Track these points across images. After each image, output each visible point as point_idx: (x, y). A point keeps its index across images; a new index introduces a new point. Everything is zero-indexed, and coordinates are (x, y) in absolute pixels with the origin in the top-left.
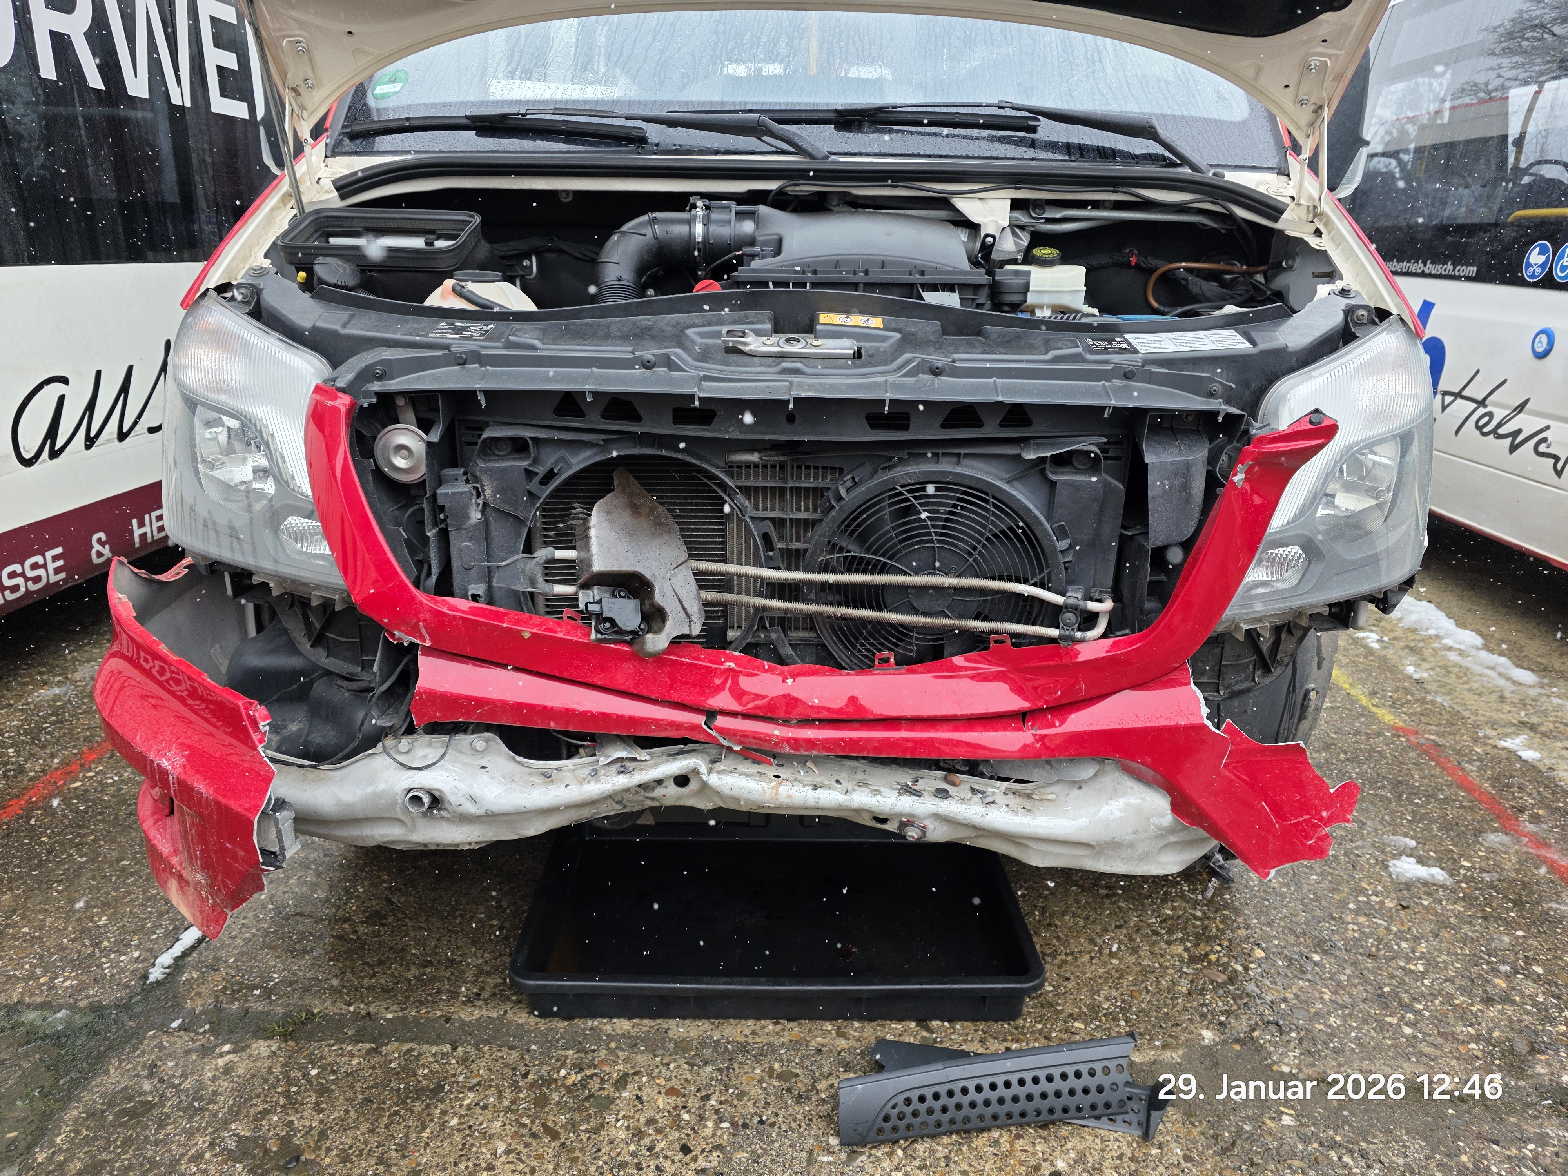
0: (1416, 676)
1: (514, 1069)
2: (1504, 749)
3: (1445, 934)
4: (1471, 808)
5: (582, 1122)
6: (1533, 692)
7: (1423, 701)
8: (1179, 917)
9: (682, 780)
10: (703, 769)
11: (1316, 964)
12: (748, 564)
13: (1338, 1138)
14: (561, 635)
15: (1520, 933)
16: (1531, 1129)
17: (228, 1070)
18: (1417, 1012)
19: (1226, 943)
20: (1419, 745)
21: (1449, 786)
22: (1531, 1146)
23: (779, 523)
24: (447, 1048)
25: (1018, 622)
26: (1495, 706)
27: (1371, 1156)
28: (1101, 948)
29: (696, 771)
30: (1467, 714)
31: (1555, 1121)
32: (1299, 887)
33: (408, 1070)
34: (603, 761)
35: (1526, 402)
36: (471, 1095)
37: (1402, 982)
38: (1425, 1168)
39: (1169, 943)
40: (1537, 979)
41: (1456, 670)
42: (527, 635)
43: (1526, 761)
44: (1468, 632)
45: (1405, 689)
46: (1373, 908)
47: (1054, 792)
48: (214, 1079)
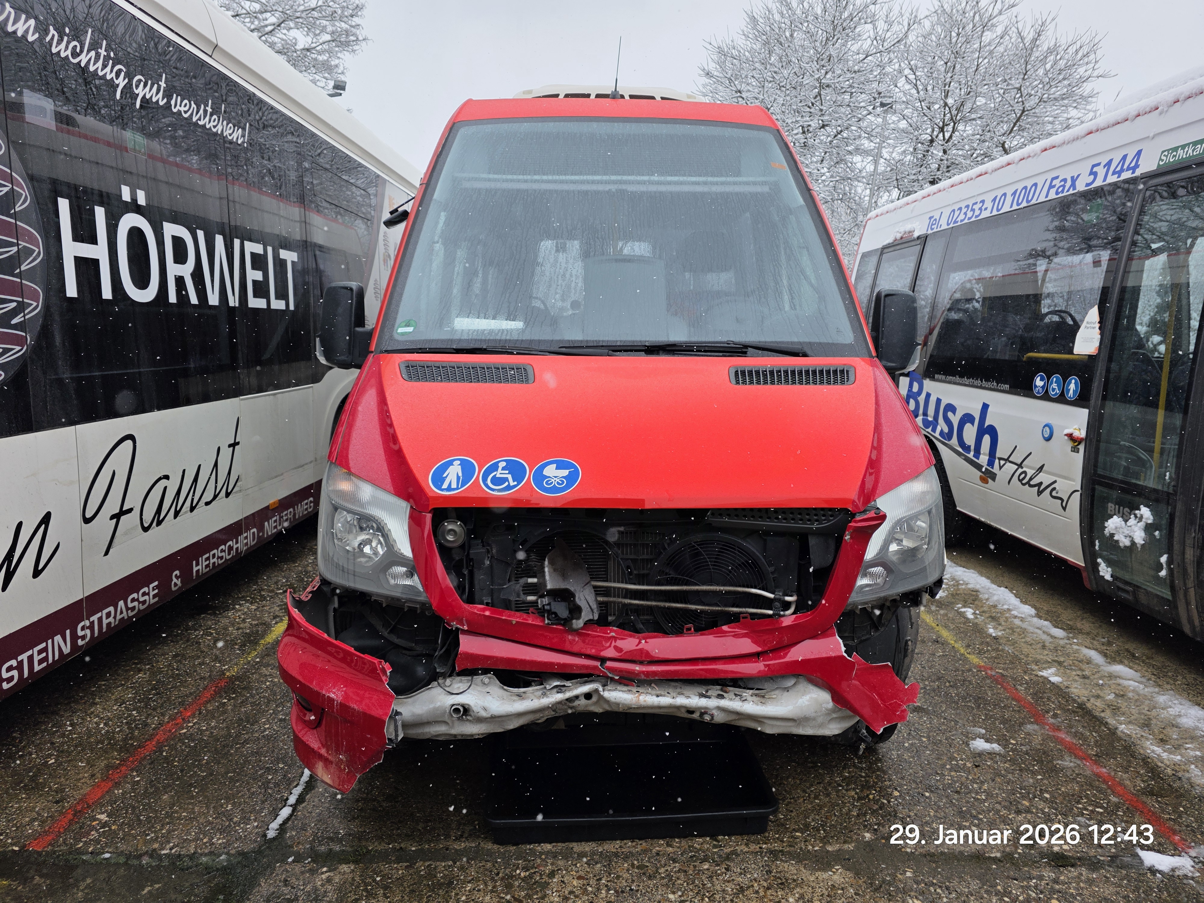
0: (994, 635)
1: (491, 871)
2: (1042, 676)
3: (998, 780)
4: (1019, 711)
5: (534, 894)
6: (1062, 642)
7: (997, 650)
8: (852, 777)
9: (588, 696)
10: (601, 689)
11: (927, 798)
12: (618, 582)
13: (935, 881)
14: (530, 622)
15: (1039, 777)
16: (1035, 873)
17: (329, 880)
18: (979, 819)
19: (878, 789)
20: (992, 676)
21: (1007, 699)
22: (1034, 881)
23: (634, 561)
24: (450, 863)
25: (753, 608)
26: (1039, 651)
27: (951, 888)
28: (809, 795)
29: (596, 691)
30: (1022, 657)
31: (1048, 869)
32: (919, 757)
33: (431, 874)
34: (548, 687)
35: (1043, 466)
36: (470, 885)
37: (973, 805)
38: (979, 893)
39: (847, 790)
40: (1045, 800)
41: (1018, 630)
42: (514, 622)
43: (1053, 683)
44: (1027, 606)
45: (987, 643)
46: (959, 767)
47: (776, 694)
48: (322, 885)
